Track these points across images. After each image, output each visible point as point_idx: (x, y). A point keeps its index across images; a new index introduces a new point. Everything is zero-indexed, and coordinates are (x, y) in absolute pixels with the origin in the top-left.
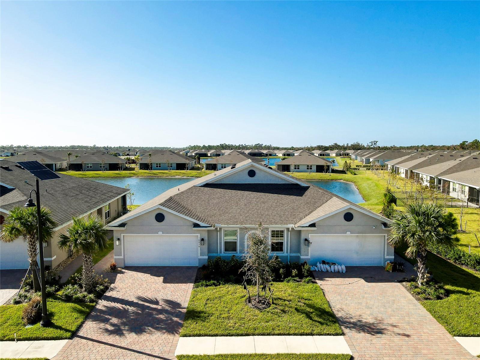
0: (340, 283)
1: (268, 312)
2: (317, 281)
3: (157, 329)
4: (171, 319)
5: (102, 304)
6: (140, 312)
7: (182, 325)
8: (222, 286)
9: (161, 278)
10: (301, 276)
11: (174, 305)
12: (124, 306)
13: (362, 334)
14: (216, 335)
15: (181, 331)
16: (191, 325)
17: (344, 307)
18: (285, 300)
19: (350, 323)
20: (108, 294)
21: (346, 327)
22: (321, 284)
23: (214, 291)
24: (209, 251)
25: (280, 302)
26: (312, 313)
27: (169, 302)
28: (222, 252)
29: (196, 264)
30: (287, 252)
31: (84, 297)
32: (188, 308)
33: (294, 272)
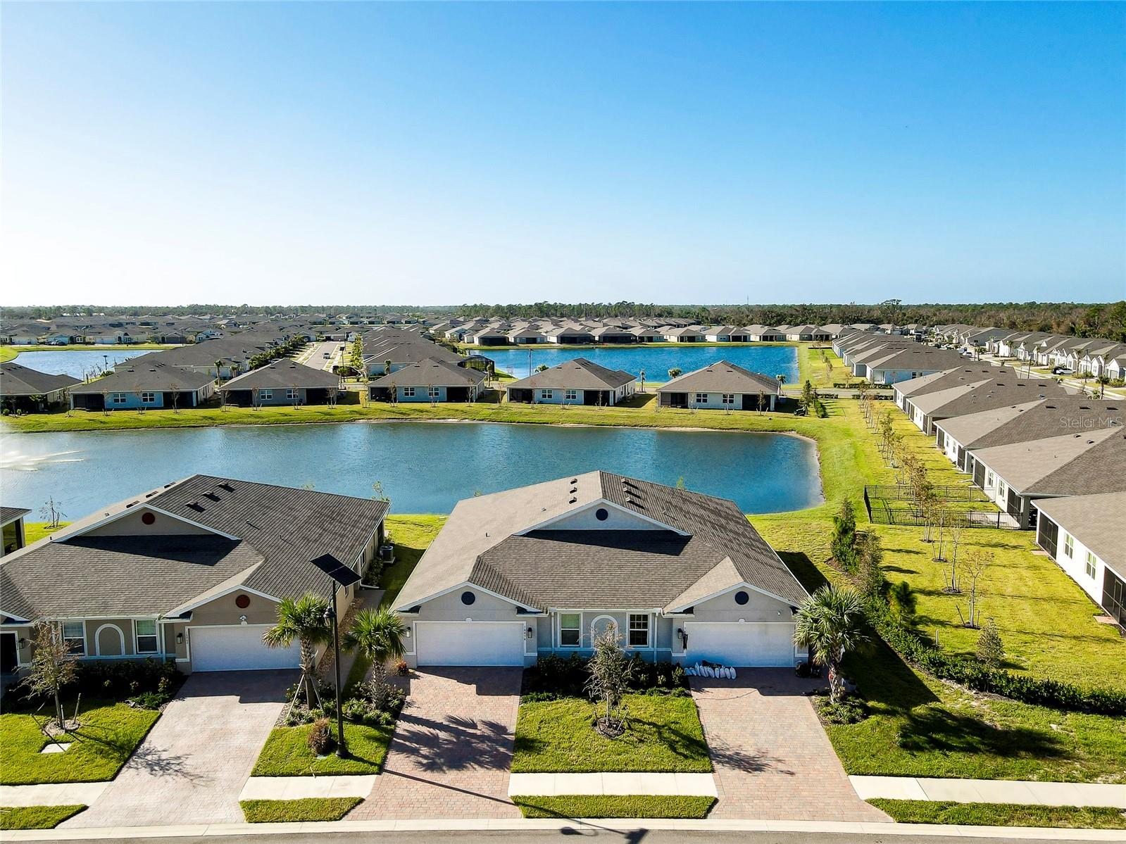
0: (723, 697)
1: (621, 741)
2: (693, 693)
3: (481, 764)
4: (498, 751)
5: (402, 727)
6: (455, 740)
7: (512, 759)
8: (560, 701)
9: (474, 687)
10: (670, 684)
11: (498, 729)
12: (431, 730)
13: (737, 771)
14: (556, 772)
15: (512, 764)
16: (524, 759)
17: (722, 733)
18: (644, 723)
19: (724, 756)
20: (406, 711)
21: (718, 762)
22: (697, 697)
23: (549, 709)
24: (539, 645)
25: (637, 726)
26: (677, 742)
27: (492, 725)
28: (557, 645)
29: (521, 663)
30: (653, 647)
31: (379, 716)
32: (516, 734)
33: (661, 679)
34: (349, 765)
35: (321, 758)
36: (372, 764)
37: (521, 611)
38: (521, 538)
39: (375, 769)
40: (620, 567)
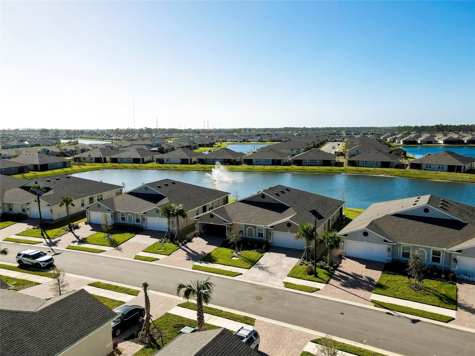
0: (471, 288)
1: (419, 292)
2: (457, 284)
3: (362, 288)
4: (369, 286)
5: (337, 273)
6: (354, 280)
7: (374, 289)
8: (397, 276)
9: (365, 266)
10: (447, 279)
11: (371, 280)
12: (346, 275)
13: (467, 313)
14: (390, 296)
15: (374, 291)
16: (379, 290)
17: (465, 299)
18: (431, 289)
19: (464, 307)
20: (339, 268)
21: (460, 308)
22: (458, 285)
23: (392, 277)
24: (393, 255)
25: (427, 289)
26: (444, 298)
27: (369, 278)
28: (400, 257)
29: (385, 261)
30: (442, 264)
31: (329, 268)
32: (377, 282)
33: (443, 276)
34: (317, 279)
35: (308, 276)
36: (325, 281)
37: (385, 241)
38: (391, 216)
39: (325, 282)
40: (431, 231)
